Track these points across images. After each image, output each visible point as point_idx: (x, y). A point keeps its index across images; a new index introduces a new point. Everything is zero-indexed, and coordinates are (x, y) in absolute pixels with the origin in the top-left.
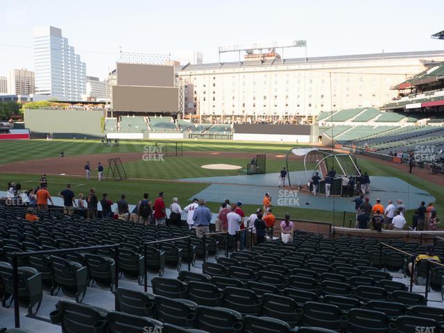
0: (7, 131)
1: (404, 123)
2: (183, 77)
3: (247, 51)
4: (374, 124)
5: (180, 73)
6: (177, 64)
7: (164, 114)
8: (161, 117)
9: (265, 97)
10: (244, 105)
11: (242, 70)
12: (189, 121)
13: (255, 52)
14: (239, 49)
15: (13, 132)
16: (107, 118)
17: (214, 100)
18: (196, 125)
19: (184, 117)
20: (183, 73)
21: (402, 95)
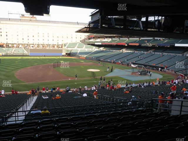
1: (95, 49)
3: (22, 15)
4: (85, 49)
9: (33, 36)
10: (23, 39)
11: (21, 23)
13: (25, 15)
14: (19, 13)
17: (7, 36)
21: (89, 39)
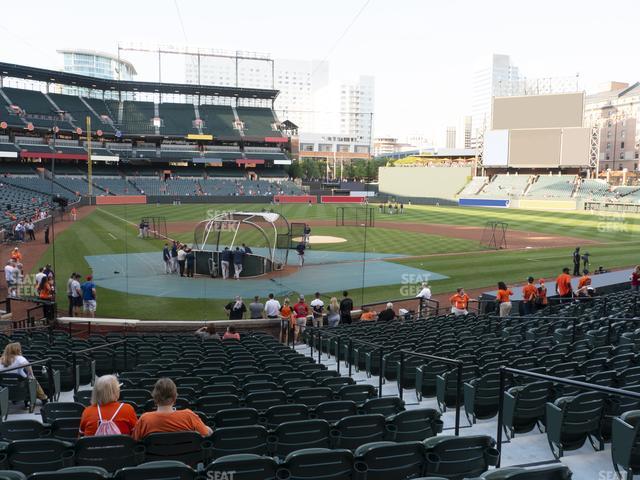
0: (348, 193)
2: (619, 109)
5: (615, 103)
6: (615, 85)
7: (566, 171)
8: (560, 175)
12: (604, 182)
15: (353, 194)
16: (475, 178)
18: (614, 188)
19: (598, 175)
20: (621, 101)
